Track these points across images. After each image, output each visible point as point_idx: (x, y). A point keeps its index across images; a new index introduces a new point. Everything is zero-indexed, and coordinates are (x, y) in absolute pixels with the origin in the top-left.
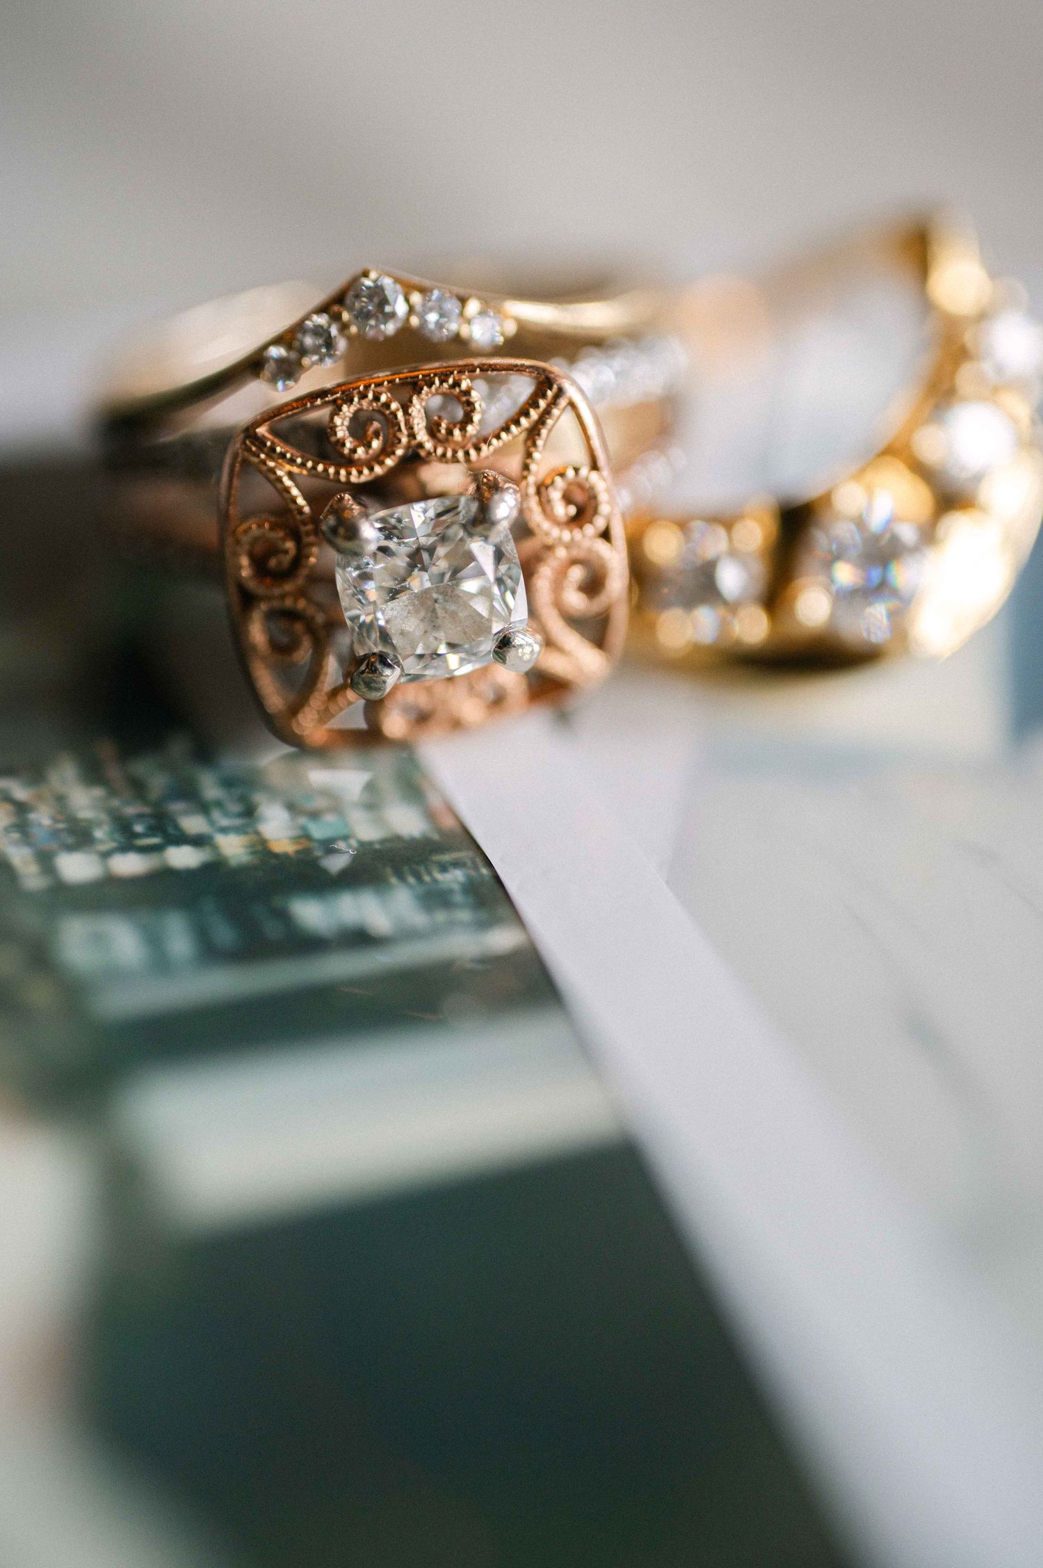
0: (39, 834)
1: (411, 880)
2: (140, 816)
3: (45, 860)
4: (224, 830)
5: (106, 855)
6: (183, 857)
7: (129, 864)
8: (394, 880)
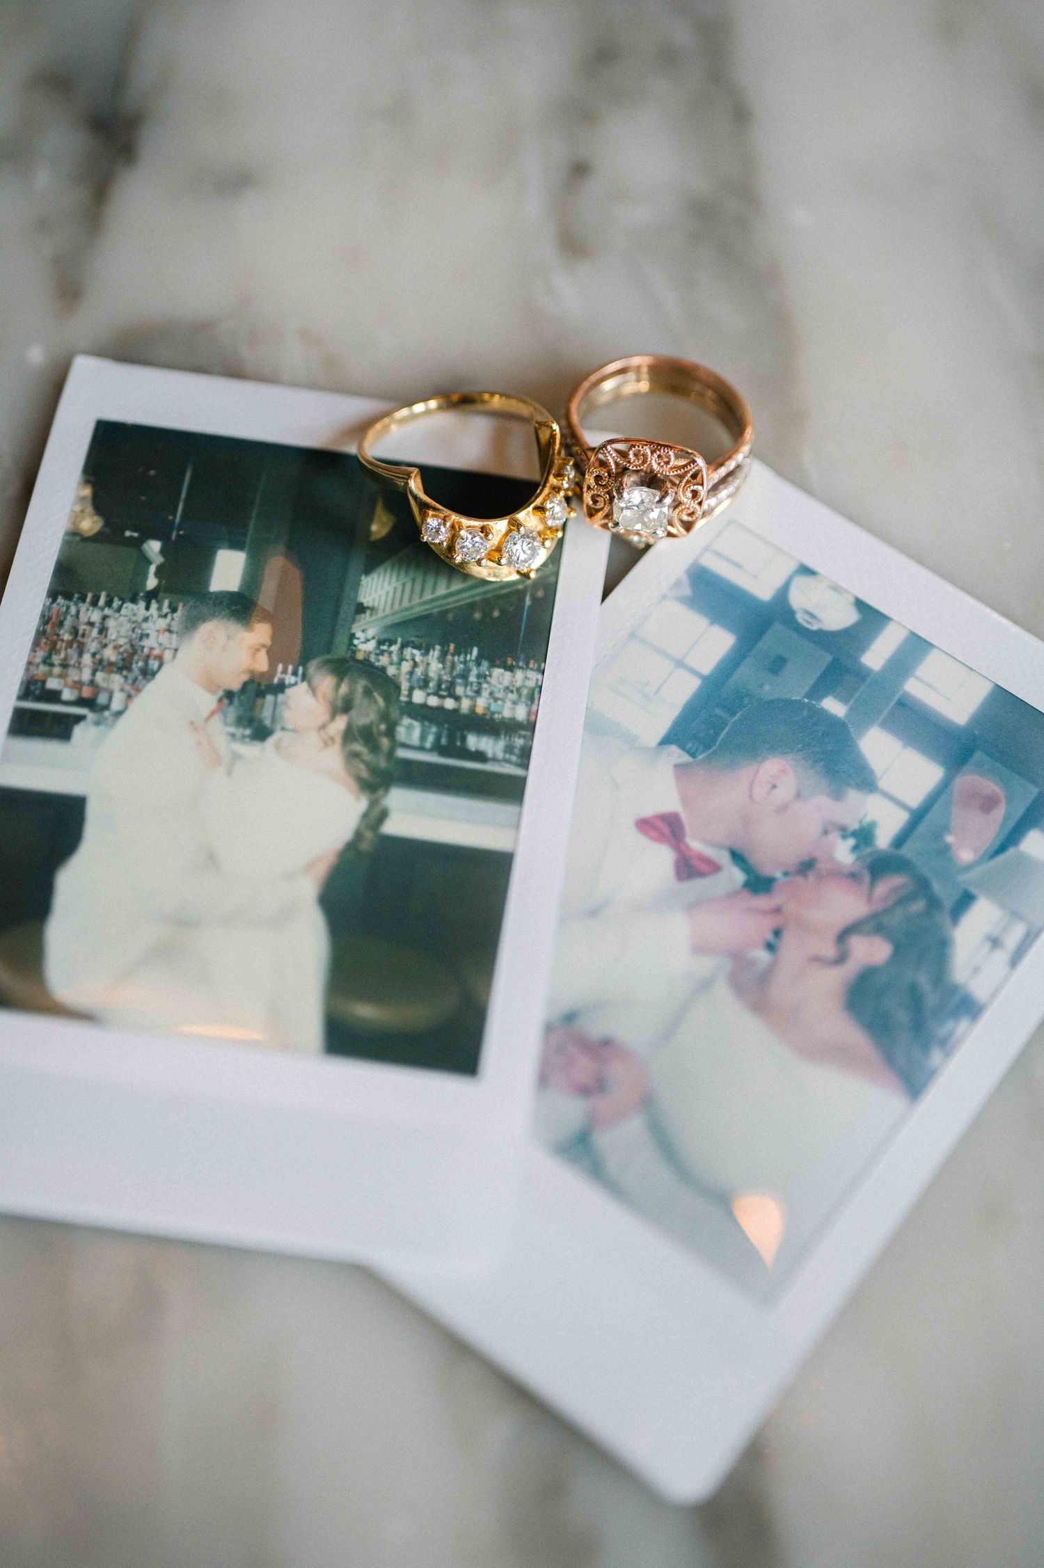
0: (415, 677)
1: (508, 738)
2: (447, 681)
3: (411, 689)
4: (467, 696)
5: (429, 695)
6: (449, 704)
7: (433, 701)
8: (502, 737)
